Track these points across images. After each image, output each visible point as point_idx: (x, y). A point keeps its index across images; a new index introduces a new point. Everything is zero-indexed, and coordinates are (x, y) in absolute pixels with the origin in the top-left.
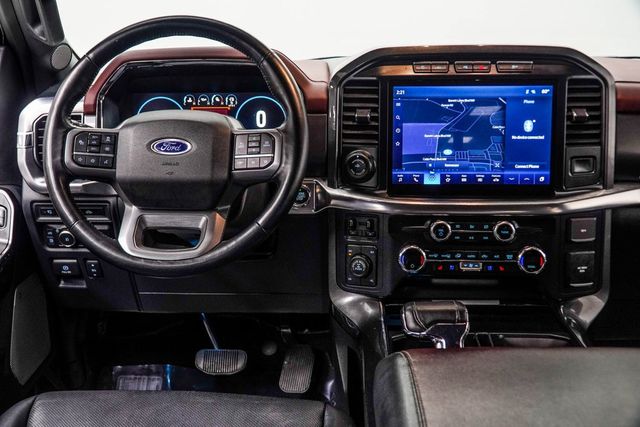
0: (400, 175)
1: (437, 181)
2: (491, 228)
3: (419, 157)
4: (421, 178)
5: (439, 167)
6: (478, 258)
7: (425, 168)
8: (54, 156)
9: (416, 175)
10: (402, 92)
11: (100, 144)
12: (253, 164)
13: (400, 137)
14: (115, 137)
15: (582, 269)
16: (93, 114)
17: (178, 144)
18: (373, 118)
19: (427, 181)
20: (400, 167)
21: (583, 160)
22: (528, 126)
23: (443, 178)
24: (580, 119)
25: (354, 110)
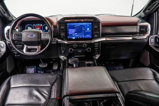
0: (69, 37)
1: (74, 38)
2: (83, 45)
3: (72, 34)
4: (72, 38)
5: (75, 36)
6: (81, 50)
7: (72, 36)
8: (11, 38)
9: (71, 37)
10: (69, 24)
11: (19, 35)
12: (44, 38)
13: (68, 31)
14: (21, 34)
15: (96, 51)
16: (18, 29)
17: (32, 35)
18: (64, 28)
19: (73, 38)
20: (69, 36)
21: (96, 34)
22: (88, 29)
23: (75, 38)
24: (96, 28)
25: (61, 27)
